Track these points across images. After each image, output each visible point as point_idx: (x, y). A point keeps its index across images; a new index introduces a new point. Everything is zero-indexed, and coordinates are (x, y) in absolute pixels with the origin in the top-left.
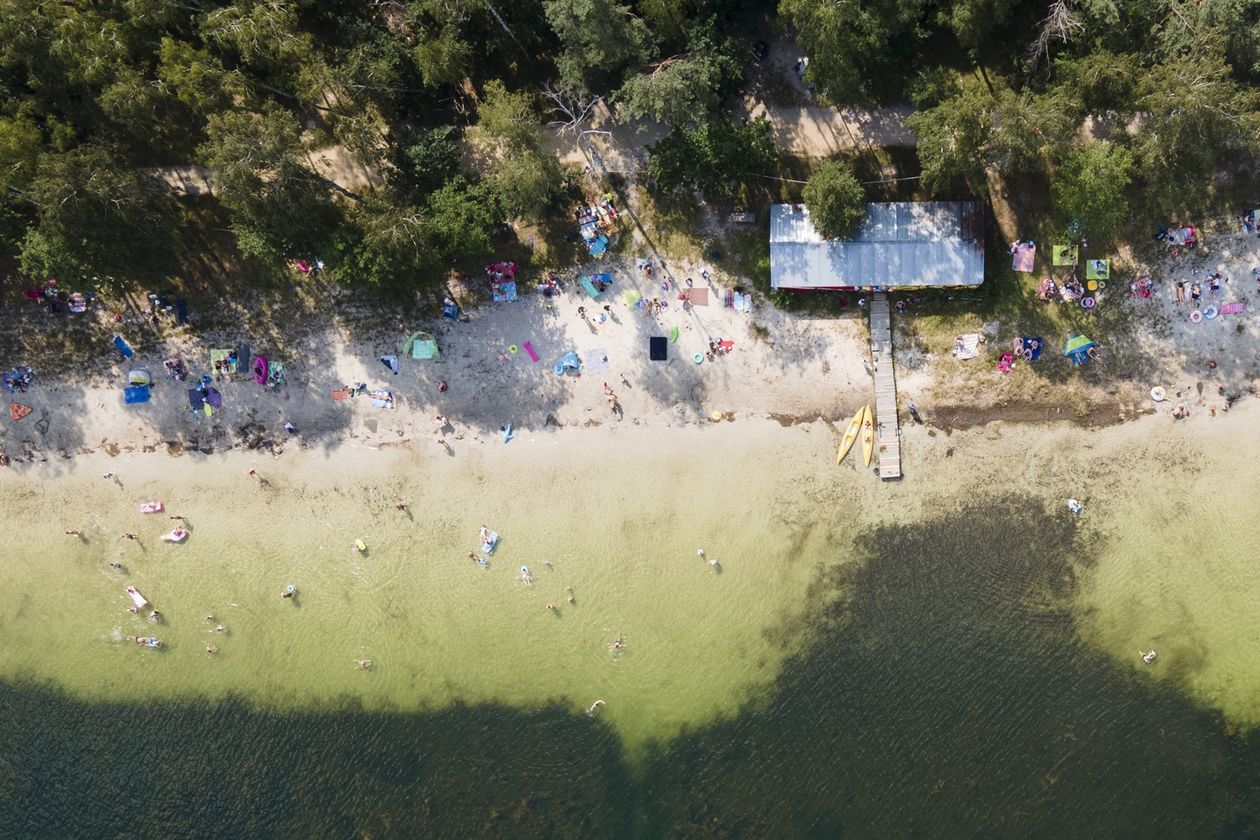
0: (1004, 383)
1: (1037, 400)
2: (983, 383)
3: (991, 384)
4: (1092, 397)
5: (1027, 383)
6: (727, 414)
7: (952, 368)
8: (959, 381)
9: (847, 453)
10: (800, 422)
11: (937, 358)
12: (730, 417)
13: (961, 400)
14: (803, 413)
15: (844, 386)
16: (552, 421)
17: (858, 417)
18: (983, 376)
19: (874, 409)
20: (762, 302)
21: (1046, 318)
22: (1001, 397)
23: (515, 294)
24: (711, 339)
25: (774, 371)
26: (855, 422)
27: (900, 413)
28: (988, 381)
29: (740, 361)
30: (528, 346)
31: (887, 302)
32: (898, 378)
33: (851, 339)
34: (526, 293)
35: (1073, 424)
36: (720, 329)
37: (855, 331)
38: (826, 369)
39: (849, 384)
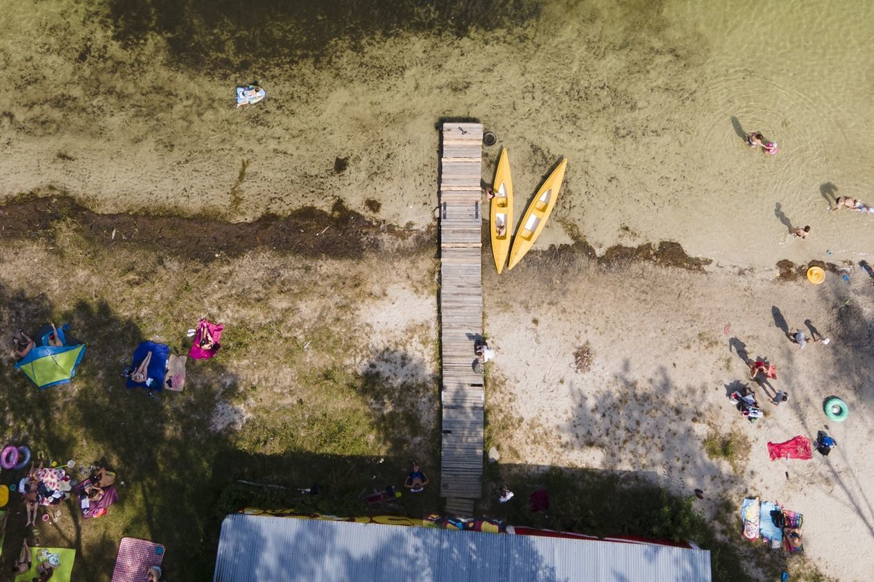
0: (216, 296)
1: (153, 257)
2: (259, 300)
3: (243, 299)
4: (43, 255)
5: (169, 294)
6: (794, 278)
7: (320, 336)
8: (308, 309)
9: (545, 178)
10: (640, 249)
11: (347, 362)
12: (787, 270)
13: (307, 268)
14: (635, 267)
15: (547, 316)
17: (522, 249)
18: (256, 315)
19: (488, 263)
22: (226, 269)
26: (529, 239)
27: (433, 252)
28: (246, 304)
32: (433, 324)
33: (527, 417)
35: (89, 205)
37: (519, 435)
38: (583, 357)
39: (535, 321)
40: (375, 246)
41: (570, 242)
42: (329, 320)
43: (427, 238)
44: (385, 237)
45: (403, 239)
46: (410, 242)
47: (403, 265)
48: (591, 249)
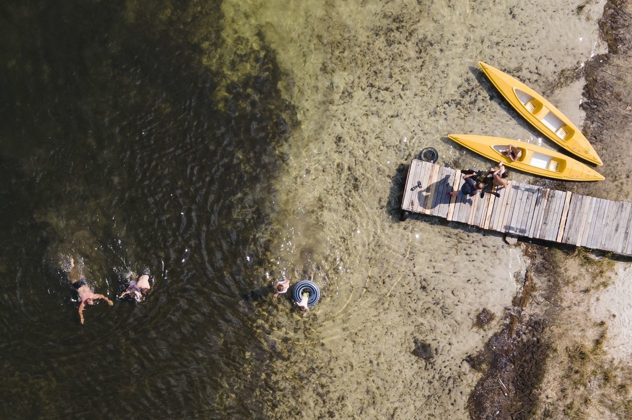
43: (539, 260)
44: (528, 311)
45: (533, 288)
46: (540, 282)
47: (568, 295)
48: (598, 57)
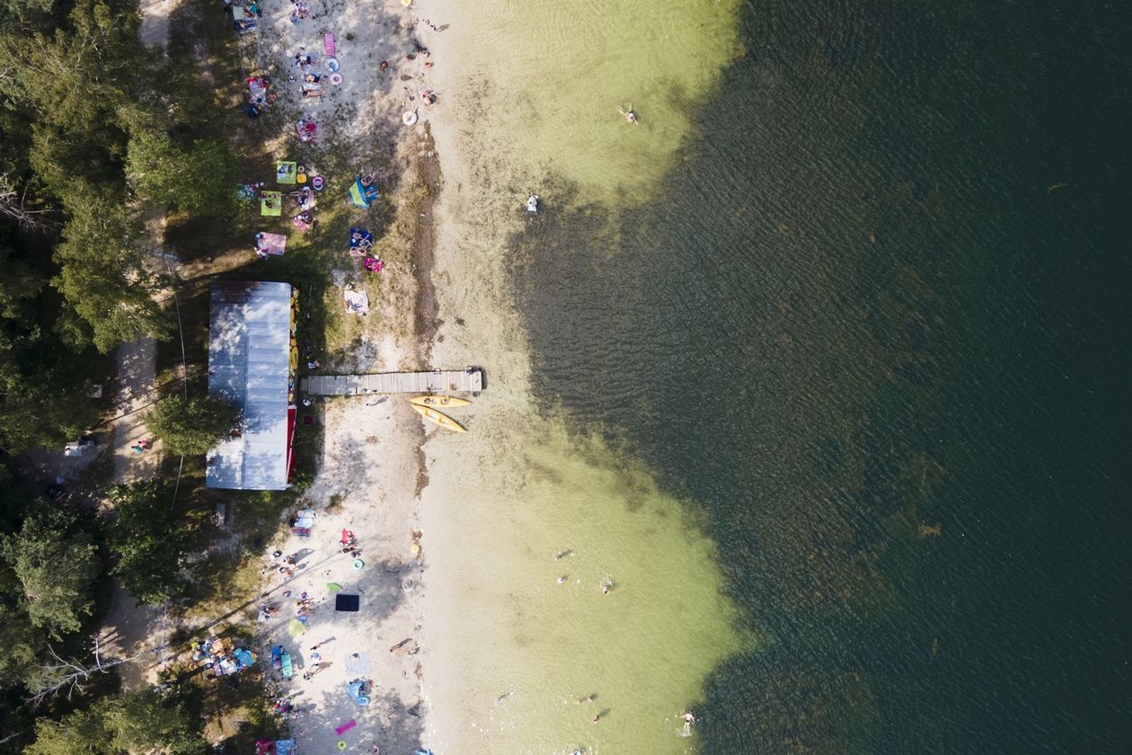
0: (394, 267)
1: (412, 235)
2: (393, 287)
3: (393, 280)
4: (411, 182)
5: (395, 245)
6: (414, 539)
7: (377, 317)
8: (390, 311)
9: (457, 423)
10: (425, 467)
11: (366, 331)
12: (417, 536)
13: (409, 309)
14: (416, 465)
15: (391, 423)
16: (414, 711)
17: (421, 411)
18: (386, 287)
19: (414, 394)
20: (306, 500)
21: (332, 225)
22: (408, 271)
23: (289, 742)
24: (340, 552)
25: (373, 493)
26: (426, 414)
27: (419, 369)
28: (391, 282)
29: (362, 523)
30: (340, 731)
31: (310, 378)
32: (385, 370)
33: (345, 414)
34: (288, 730)
35: (436, 202)
36: (330, 542)
37: (337, 411)
38: (373, 440)
39: (388, 418)
40: (421, 341)
41: (426, 434)
42: (385, 321)
43: (426, 365)
44: (426, 345)
45: (426, 355)
46: (424, 357)
47: (412, 355)
48: (424, 444)
